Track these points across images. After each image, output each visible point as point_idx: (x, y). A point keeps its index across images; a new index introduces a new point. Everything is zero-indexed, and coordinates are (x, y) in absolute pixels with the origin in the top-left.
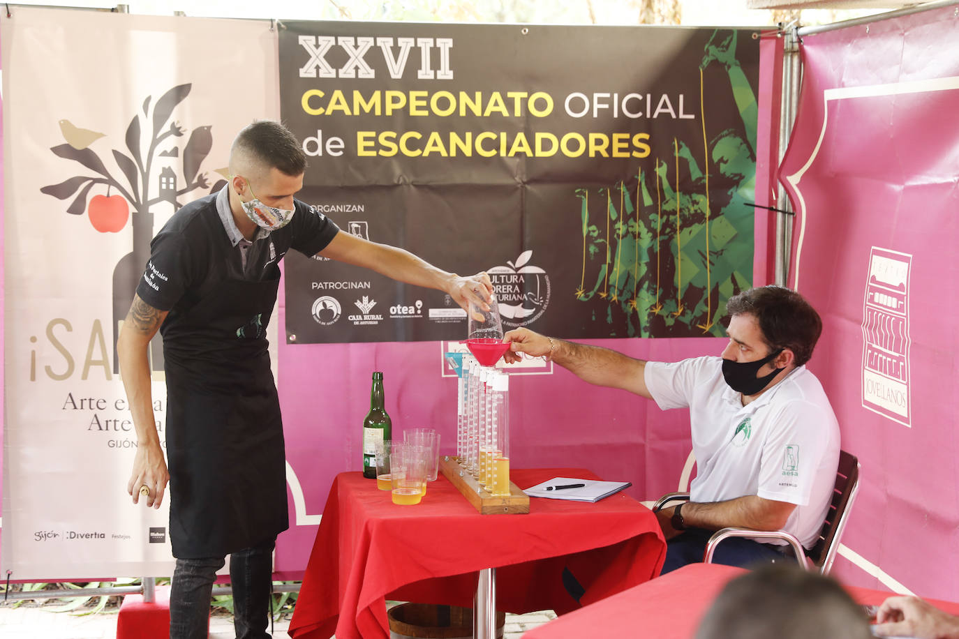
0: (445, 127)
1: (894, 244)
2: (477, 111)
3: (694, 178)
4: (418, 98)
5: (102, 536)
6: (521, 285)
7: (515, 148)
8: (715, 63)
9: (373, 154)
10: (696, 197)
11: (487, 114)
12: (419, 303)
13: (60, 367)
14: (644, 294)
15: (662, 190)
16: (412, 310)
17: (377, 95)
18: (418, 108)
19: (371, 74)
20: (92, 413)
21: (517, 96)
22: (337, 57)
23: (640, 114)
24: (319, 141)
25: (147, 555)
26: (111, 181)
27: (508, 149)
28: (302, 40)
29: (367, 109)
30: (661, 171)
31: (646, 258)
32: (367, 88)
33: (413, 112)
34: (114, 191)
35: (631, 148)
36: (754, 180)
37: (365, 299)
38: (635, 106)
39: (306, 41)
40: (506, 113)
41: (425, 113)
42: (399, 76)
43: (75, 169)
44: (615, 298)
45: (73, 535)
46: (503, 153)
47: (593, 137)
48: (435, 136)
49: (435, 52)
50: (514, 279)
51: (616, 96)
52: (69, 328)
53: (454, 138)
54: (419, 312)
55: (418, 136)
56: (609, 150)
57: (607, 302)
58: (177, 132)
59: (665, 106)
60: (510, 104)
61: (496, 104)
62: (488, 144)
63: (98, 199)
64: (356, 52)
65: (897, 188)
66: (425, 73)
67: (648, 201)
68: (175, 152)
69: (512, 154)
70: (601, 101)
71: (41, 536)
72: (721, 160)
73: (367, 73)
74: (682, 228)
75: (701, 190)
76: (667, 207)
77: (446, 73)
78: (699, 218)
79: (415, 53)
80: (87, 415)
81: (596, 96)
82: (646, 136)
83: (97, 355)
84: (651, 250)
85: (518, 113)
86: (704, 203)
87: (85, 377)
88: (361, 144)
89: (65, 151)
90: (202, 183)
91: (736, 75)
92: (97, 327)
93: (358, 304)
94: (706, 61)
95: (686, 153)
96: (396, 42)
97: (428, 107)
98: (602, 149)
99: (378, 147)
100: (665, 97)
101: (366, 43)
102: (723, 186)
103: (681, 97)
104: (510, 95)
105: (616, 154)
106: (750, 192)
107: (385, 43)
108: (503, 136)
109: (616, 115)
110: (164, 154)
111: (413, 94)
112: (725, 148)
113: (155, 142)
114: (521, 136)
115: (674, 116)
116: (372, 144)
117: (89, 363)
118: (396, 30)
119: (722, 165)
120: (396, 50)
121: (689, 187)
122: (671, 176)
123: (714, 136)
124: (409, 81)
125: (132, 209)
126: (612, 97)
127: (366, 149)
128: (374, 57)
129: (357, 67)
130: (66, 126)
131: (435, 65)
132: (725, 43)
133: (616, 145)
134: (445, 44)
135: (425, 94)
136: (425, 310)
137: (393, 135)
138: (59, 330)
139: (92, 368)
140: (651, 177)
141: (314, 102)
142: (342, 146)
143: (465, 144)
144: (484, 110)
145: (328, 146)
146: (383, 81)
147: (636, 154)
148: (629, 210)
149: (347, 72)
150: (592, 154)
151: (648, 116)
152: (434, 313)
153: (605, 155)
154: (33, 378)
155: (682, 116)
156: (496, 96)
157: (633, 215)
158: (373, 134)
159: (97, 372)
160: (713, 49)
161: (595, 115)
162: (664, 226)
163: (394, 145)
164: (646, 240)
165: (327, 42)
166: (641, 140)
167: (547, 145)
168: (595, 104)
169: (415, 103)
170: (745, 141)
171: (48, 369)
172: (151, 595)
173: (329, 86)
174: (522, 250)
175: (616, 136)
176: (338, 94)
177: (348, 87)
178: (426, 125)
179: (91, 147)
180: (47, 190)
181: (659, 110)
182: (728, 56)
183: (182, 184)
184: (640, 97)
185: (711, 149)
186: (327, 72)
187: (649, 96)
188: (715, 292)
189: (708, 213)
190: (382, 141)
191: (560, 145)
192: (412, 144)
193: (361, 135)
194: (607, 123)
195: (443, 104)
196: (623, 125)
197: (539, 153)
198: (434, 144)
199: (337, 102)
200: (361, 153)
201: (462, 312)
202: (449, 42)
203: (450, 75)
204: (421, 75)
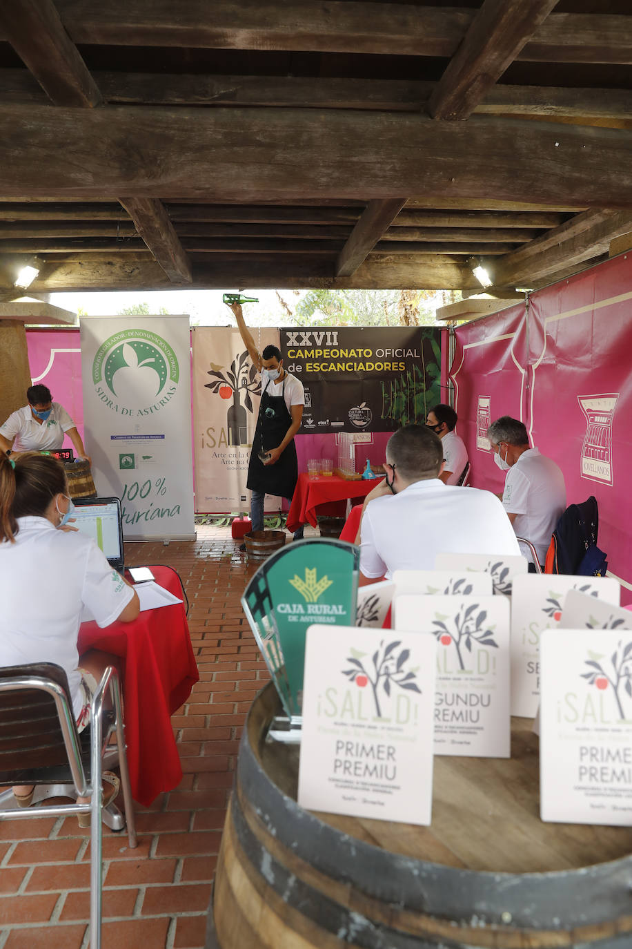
0: (336, 361)
1: (485, 394)
2: (346, 355)
3: (420, 377)
5: (226, 499)
6: (362, 414)
7: (359, 368)
8: (426, 338)
9: (312, 371)
10: (421, 384)
11: (350, 356)
12: (328, 420)
13: (211, 444)
14: (404, 416)
15: (409, 381)
16: (326, 423)
17: (313, 351)
18: (327, 355)
19: (311, 344)
20: (222, 458)
21: (360, 350)
22: (299, 339)
23: (401, 356)
24: (294, 367)
25: (240, 505)
26: (227, 382)
27: (357, 368)
29: (310, 356)
30: (409, 375)
31: (404, 405)
32: (309, 349)
33: (325, 356)
34: (228, 385)
35: (399, 367)
36: (440, 378)
37: (310, 419)
38: (399, 353)
39: (289, 334)
40: (356, 356)
41: (329, 357)
43: (215, 378)
44: (394, 418)
45: (217, 498)
46: (355, 370)
47: (385, 364)
48: (332, 364)
49: (332, 336)
50: (360, 412)
51: (393, 350)
52: (214, 431)
53: (339, 365)
54: (328, 423)
55: (327, 364)
56: (391, 368)
57: (391, 419)
58: (247, 365)
59: (410, 353)
60: (357, 353)
61: (353, 353)
62: (350, 367)
63: (222, 388)
65: (486, 375)
66: (329, 343)
67: (404, 385)
68: (246, 372)
69: (358, 370)
70: (388, 352)
71: (207, 499)
72: (429, 371)
73: (309, 344)
74: (416, 394)
75: (423, 382)
76: (411, 387)
77: (335, 343)
78: (422, 391)
79: (325, 337)
80: (220, 459)
81: (386, 350)
83: (223, 440)
84: (406, 402)
85: (360, 356)
86: (424, 385)
87: (219, 447)
88: (308, 367)
89: (212, 373)
90: (256, 382)
91: (434, 343)
92: (223, 429)
93: (308, 421)
94: (423, 338)
95: (417, 369)
97: (330, 355)
98: (389, 368)
99: (313, 368)
100: (410, 350)
101: (309, 334)
102: (430, 380)
103: (415, 350)
104: (357, 350)
105: (393, 369)
106: (438, 382)
107: (315, 334)
108: (355, 364)
109: (393, 356)
110: (243, 372)
111: (325, 351)
112: (430, 367)
113: (240, 369)
114: (361, 364)
115: (413, 356)
116: (311, 367)
117: (220, 442)
118: (319, 329)
119: (429, 373)
120: (319, 336)
121: (419, 380)
122: (412, 377)
123: (427, 363)
124: (323, 346)
125: (233, 391)
128: (312, 339)
129: (306, 342)
130: (212, 364)
131: (332, 341)
132: (430, 332)
133: (393, 367)
134: (335, 334)
135: (329, 350)
136: (330, 423)
137: (318, 364)
138: (210, 431)
140: (405, 377)
141: (292, 354)
142: (301, 368)
143: (342, 367)
144: (348, 355)
145: (297, 369)
146: (314, 347)
147: (400, 369)
148: (398, 388)
149: (302, 344)
150: (385, 370)
151: (404, 356)
153: (390, 370)
154: (203, 447)
155: (415, 356)
156: (353, 351)
157: (400, 390)
158: (312, 364)
159: (223, 445)
160: (427, 334)
161: (386, 356)
162: (410, 394)
163: (319, 368)
164: (404, 398)
165: (296, 334)
166: (402, 365)
167: (370, 367)
168: (386, 353)
169: (325, 353)
170: (437, 365)
171: (207, 444)
172: (243, 518)
173: (296, 348)
174: (362, 402)
175: (393, 363)
176: (300, 351)
177: (303, 348)
178: (329, 361)
179: (220, 371)
180: (206, 386)
181: (408, 354)
182: (431, 336)
183: (249, 382)
184: (401, 350)
185: (426, 367)
186: (296, 344)
187: (404, 350)
189: (425, 389)
190: (315, 366)
191: (374, 367)
192: (325, 367)
193: (307, 364)
194: (390, 359)
195: (335, 353)
196: (396, 359)
197: (368, 369)
198: (332, 367)
199: (300, 354)
200: (308, 370)
201: (342, 424)
202: (337, 333)
203: (337, 344)
204: (327, 344)
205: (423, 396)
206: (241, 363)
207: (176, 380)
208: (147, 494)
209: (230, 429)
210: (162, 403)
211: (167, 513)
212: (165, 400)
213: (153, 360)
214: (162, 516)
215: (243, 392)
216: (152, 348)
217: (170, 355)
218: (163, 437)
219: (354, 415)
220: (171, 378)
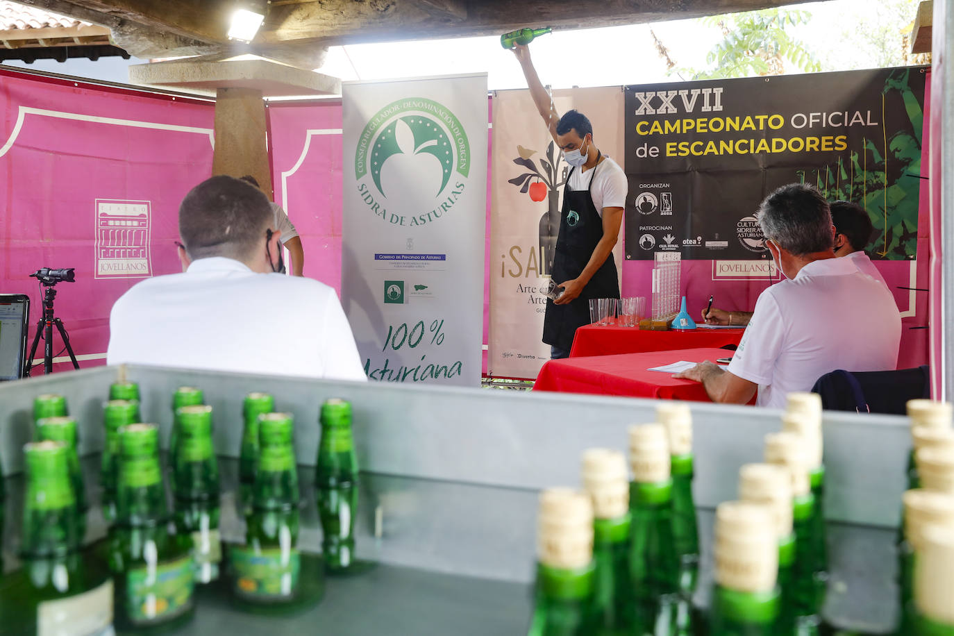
0: (717, 138)
2: (736, 127)
3: (876, 162)
4: (701, 123)
5: (534, 357)
6: (761, 228)
7: (760, 148)
8: (893, 89)
9: (675, 155)
10: (878, 173)
11: (743, 129)
12: (699, 238)
13: (516, 271)
15: (854, 169)
16: (695, 242)
17: (678, 122)
18: (701, 128)
19: (675, 111)
20: (530, 294)
21: (761, 118)
22: (656, 103)
23: (840, 124)
24: (645, 149)
26: (538, 175)
27: (755, 149)
28: (637, 95)
29: (672, 130)
30: (854, 158)
32: (672, 119)
33: (699, 130)
34: (541, 180)
35: (834, 145)
37: (669, 236)
38: (835, 119)
39: (640, 96)
40: (754, 128)
41: (706, 131)
42: (691, 111)
43: (524, 170)
45: (520, 356)
46: (752, 152)
47: (809, 139)
48: (711, 143)
49: (712, 96)
50: (758, 224)
51: (824, 114)
52: (520, 251)
53: (722, 144)
54: (699, 243)
55: (701, 144)
56: (819, 146)
59: (857, 118)
60: (757, 123)
61: (749, 123)
62: (742, 147)
63: (534, 184)
64: (667, 99)
66: (706, 108)
67: (844, 177)
69: (757, 152)
70: (814, 117)
71: (505, 355)
72: (896, 150)
73: (673, 110)
74: (867, 193)
75: (882, 170)
76: (857, 180)
78: (879, 186)
79: (701, 97)
80: (528, 295)
81: (811, 115)
82: (845, 138)
83: (532, 265)
85: (761, 127)
86: (883, 177)
87: (527, 276)
88: (668, 149)
89: (520, 161)
91: (909, 97)
92: (533, 250)
93: (665, 238)
94: (886, 89)
95: (871, 146)
96: (690, 92)
97: (707, 127)
98: (815, 147)
99: (678, 151)
100: (858, 113)
101: (672, 94)
102: (897, 166)
103: (869, 112)
104: (757, 117)
105: (823, 149)
107: (684, 94)
108: (752, 141)
109: (824, 126)
111: (699, 120)
112: (899, 143)
113: (560, 155)
114: (763, 141)
115: (863, 124)
116: (675, 149)
117: (529, 269)
118: (689, 86)
119: (896, 153)
120: (689, 96)
121: (873, 168)
122: (860, 161)
123: (891, 135)
124: (697, 113)
125: (548, 189)
126: (822, 115)
127: (671, 152)
128: (677, 102)
129: (668, 107)
130: (520, 148)
131: (712, 103)
132: (901, 77)
133: (824, 144)
134: (718, 91)
135: (706, 120)
136: (703, 242)
137: (687, 144)
138: (515, 252)
139: (530, 271)
140: (847, 162)
141: (643, 128)
142: (658, 151)
143: (729, 148)
144: (740, 126)
145: (650, 152)
146: (682, 114)
147: (836, 148)
148: (832, 181)
149: (662, 111)
150: (808, 150)
151: (846, 125)
152: (709, 244)
153: (816, 149)
154: (503, 276)
155: (869, 124)
156: (748, 118)
157: (835, 185)
158: (675, 144)
159: (532, 273)
160: (891, 82)
161: (811, 126)
162: (855, 192)
163: (687, 150)
165: (650, 95)
166: (840, 140)
167: (779, 145)
168: (811, 120)
169: (700, 125)
170: (914, 137)
171: (510, 271)
173: (651, 119)
175: (824, 139)
176: (656, 123)
177: (661, 119)
178: (706, 138)
179: (530, 158)
180: (510, 181)
181: (853, 121)
182: (903, 85)
184: (841, 114)
185: (889, 143)
186: (651, 111)
187: (846, 113)
188: (890, 232)
189: (886, 183)
190: (680, 147)
191: (787, 145)
192: (698, 148)
193: (668, 145)
194: (818, 131)
195: (716, 125)
196: (830, 131)
197: (774, 150)
198: (711, 148)
199: (656, 127)
200: (668, 154)
201: (725, 244)
202: (721, 90)
203: (721, 108)
204: (704, 109)
205: (882, 195)
207: (465, 172)
208: (418, 342)
209: (543, 248)
210: (445, 207)
211: (443, 372)
212: (449, 203)
213: (434, 142)
214: (436, 376)
216: (434, 125)
217: (458, 134)
218: (443, 257)
219: (746, 230)
220: (458, 170)
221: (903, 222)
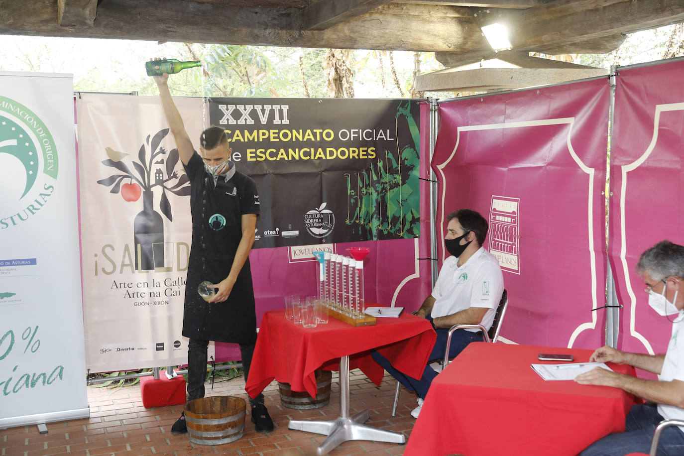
0: (286, 146)
1: (507, 194)
2: (300, 138)
3: (394, 167)
4: (274, 133)
5: (133, 349)
6: (322, 219)
7: (318, 155)
8: (402, 115)
9: (255, 160)
10: (396, 176)
11: (305, 140)
12: (277, 229)
13: (109, 268)
14: (374, 220)
15: (381, 173)
16: (275, 233)
17: (255, 132)
18: (274, 138)
19: (253, 122)
20: (126, 289)
21: (318, 131)
22: (237, 115)
23: (371, 139)
25: (155, 356)
27: (315, 156)
28: (220, 106)
29: (251, 139)
30: (380, 164)
31: (375, 204)
32: (251, 129)
33: (272, 140)
34: (134, 181)
35: (368, 154)
36: (418, 168)
38: (369, 135)
39: (222, 107)
40: (313, 139)
41: (277, 140)
42: (265, 123)
44: (362, 223)
45: (119, 350)
46: (312, 158)
47: (351, 149)
48: (282, 150)
49: (281, 111)
50: (318, 216)
51: (361, 130)
52: (113, 249)
53: (291, 151)
54: (277, 233)
55: (275, 151)
56: (358, 155)
57: (359, 224)
58: (163, 151)
59: (382, 134)
60: (315, 135)
61: (309, 135)
62: (305, 154)
64: (245, 112)
65: (505, 169)
66: (277, 121)
67: (375, 178)
68: (162, 162)
69: (316, 158)
70: (354, 133)
71: (104, 351)
72: (405, 159)
73: (251, 122)
74: (389, 190)
75: (397, 173)
76: (383, 181)
77: (286, 121)
78: (397, 185)
79: (272, 112)
80: (123, 291)
81: (352, 131)
82: (374, 149)
83: (127, 261)
84: (377, 200)
85: (318, 139)
86: (399, 178)
87: (121, 272)
88: (249, 155)
90: (175, 176)
91: (411, 120)
94: (398, 114)
95: (390, 156)
96: (263, 107)
97: (278, 137)
98: (355, 155)
99: (257, 156)
100: (381, 131)
101: (249, 108)
102: (406, 171)
103: (388, 130)
104: (315, 131)
105: (361, 157)
106: (416, 173)
107: (258, 108)
108: (312, 150)
109: (361, 140)
110: (157, 162)
111: (272, 131)
112: (407, 153)
113: (153, 157)
114: (320, 150)
115: (385, 140)
116: (254, 155)
117: (123, 265)
118: (263, 101)
119: (406, 161)
120: (263, 111)
121: (392, 171)
122: (384, 167)
123: (402, 148)
124: (270, 126)
125: (143, 190)
126: (359, 131)
127: (251, 157)
128: (253, 114)
129: (246, 119)
131: (281, 118)
132: (406, 106)
133: (361, 153)
134: (285, 108)
135: (277, 131)
136: (280, 232)
137: (263, 150)
138: (108, 250)
139: (125, 268)
140: (376, 167)
142: (240, 156)
143: (295, 154)
144: (303, 138)
145: (234, 157)
147: (369, 157)
148: (367, 183)
149: (241, 122)
150: (351, 157)
151: (375, 140)
152: (284, 233)
153: (357, 158)
154: (96, 274)
155: (388, 139)
156: (309, 131)
157: (369, 185)
158: (254, 150)
159: (128, 269)
160: (401, 109)
161: (352, 139)
162: (383, 189)
163: (264, 155)
164: (375, 196)
165: (232, 108)
166: (371, 151)
167: (331, 153)
168: (352, 135)
169: (272, 135)
170: (415, 150)
171: (103, 269)
172: (158, 376)
173: (233, 128)
174: (322, 203)
175: (361, 149)
176: (237, 132)
177: (242, 128)
178: (279, 145)
181: (379, 137)
182: (407, 112)
183: (166, 177)
184: (371, 131)
185: (401, 154)
186: (232, 122)
187: (374, 130)
188: (404, 218)
189: (400, 183)
190: (259, 154)
191: (337, 154)
192: (272, 155)
193: (248, 151)
194: (358, 143)
195: (285, 135)
196: (364, 144)
197: (328, 157)
198: (282, 154)
199: (237, 136)
200: (249, 159)
201: (296, 233)
202: (287, 107)
203: (288, 122)
204: (275, 122)
205: (398, 192)
206: (154, 148)
207: (54, 173)
208: (7, 352)
210: (32, 209)
211: (41, 379)
212: (37, 206)
213: (14, 142)
214: (33, 385)
215: (157, 192)
216: (11, 123)
217: (42, 135)
218: (33, 262)
219: (311, 221)
220: (45, 171)
221: (411, 212)
